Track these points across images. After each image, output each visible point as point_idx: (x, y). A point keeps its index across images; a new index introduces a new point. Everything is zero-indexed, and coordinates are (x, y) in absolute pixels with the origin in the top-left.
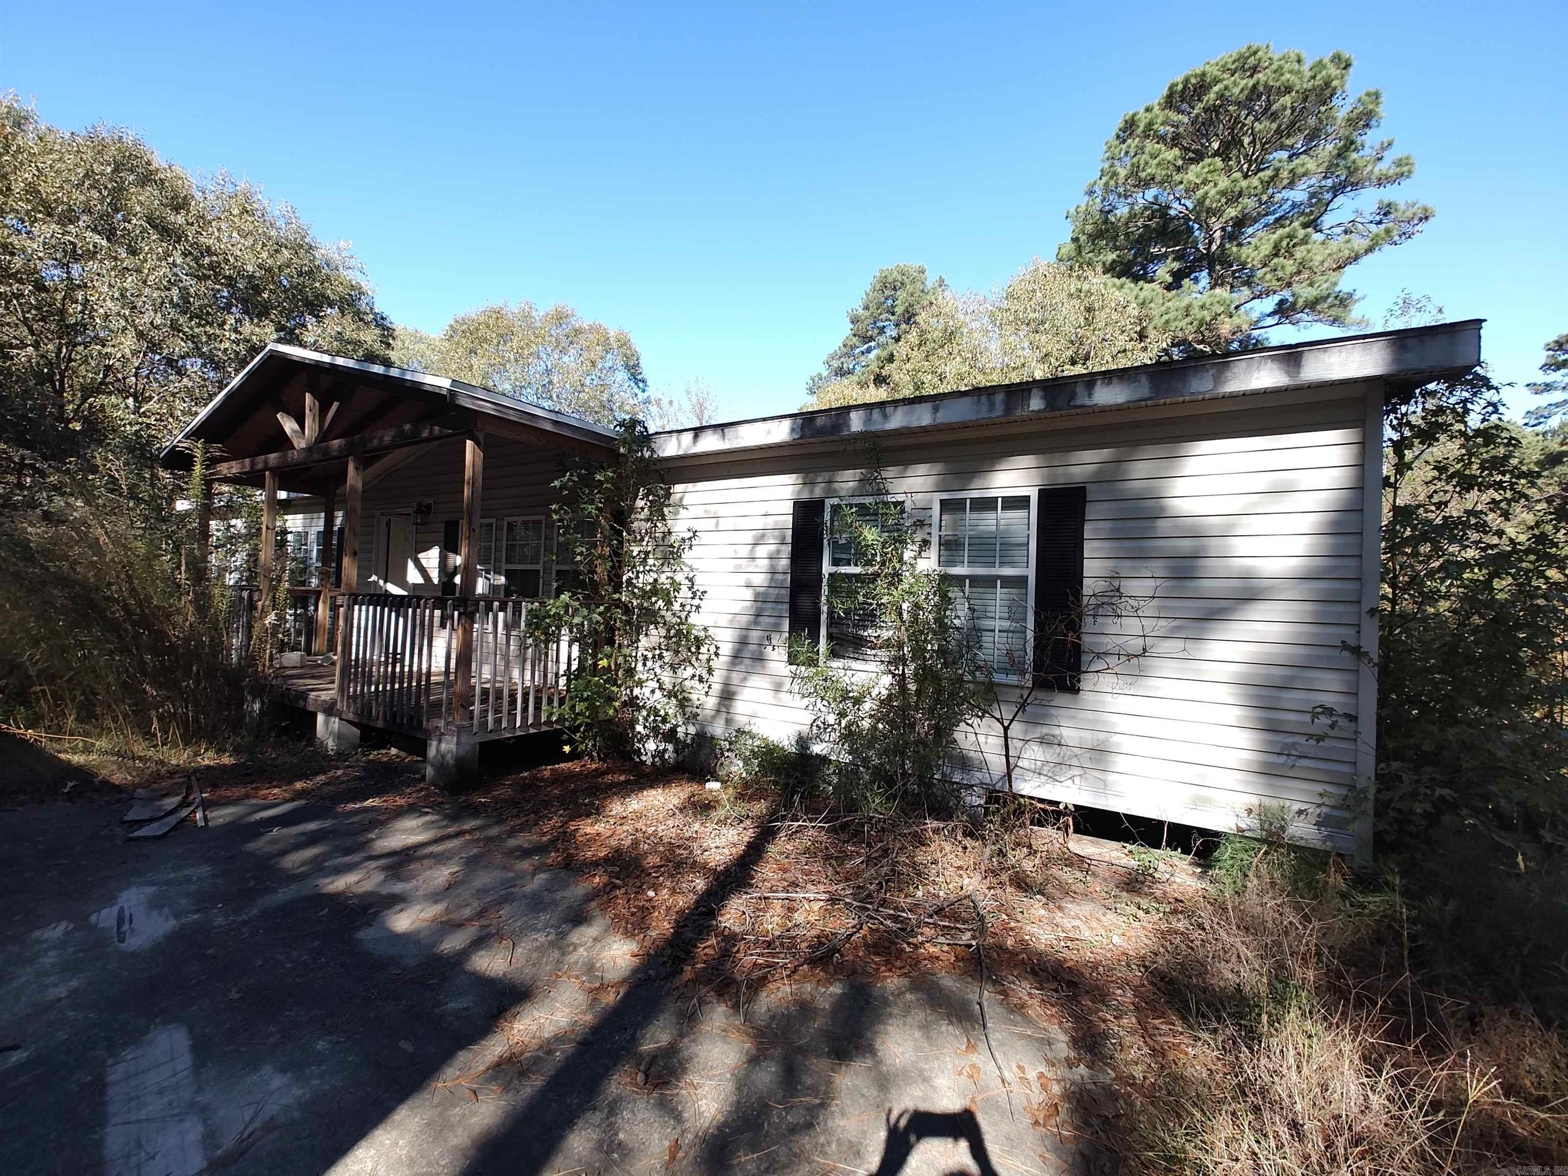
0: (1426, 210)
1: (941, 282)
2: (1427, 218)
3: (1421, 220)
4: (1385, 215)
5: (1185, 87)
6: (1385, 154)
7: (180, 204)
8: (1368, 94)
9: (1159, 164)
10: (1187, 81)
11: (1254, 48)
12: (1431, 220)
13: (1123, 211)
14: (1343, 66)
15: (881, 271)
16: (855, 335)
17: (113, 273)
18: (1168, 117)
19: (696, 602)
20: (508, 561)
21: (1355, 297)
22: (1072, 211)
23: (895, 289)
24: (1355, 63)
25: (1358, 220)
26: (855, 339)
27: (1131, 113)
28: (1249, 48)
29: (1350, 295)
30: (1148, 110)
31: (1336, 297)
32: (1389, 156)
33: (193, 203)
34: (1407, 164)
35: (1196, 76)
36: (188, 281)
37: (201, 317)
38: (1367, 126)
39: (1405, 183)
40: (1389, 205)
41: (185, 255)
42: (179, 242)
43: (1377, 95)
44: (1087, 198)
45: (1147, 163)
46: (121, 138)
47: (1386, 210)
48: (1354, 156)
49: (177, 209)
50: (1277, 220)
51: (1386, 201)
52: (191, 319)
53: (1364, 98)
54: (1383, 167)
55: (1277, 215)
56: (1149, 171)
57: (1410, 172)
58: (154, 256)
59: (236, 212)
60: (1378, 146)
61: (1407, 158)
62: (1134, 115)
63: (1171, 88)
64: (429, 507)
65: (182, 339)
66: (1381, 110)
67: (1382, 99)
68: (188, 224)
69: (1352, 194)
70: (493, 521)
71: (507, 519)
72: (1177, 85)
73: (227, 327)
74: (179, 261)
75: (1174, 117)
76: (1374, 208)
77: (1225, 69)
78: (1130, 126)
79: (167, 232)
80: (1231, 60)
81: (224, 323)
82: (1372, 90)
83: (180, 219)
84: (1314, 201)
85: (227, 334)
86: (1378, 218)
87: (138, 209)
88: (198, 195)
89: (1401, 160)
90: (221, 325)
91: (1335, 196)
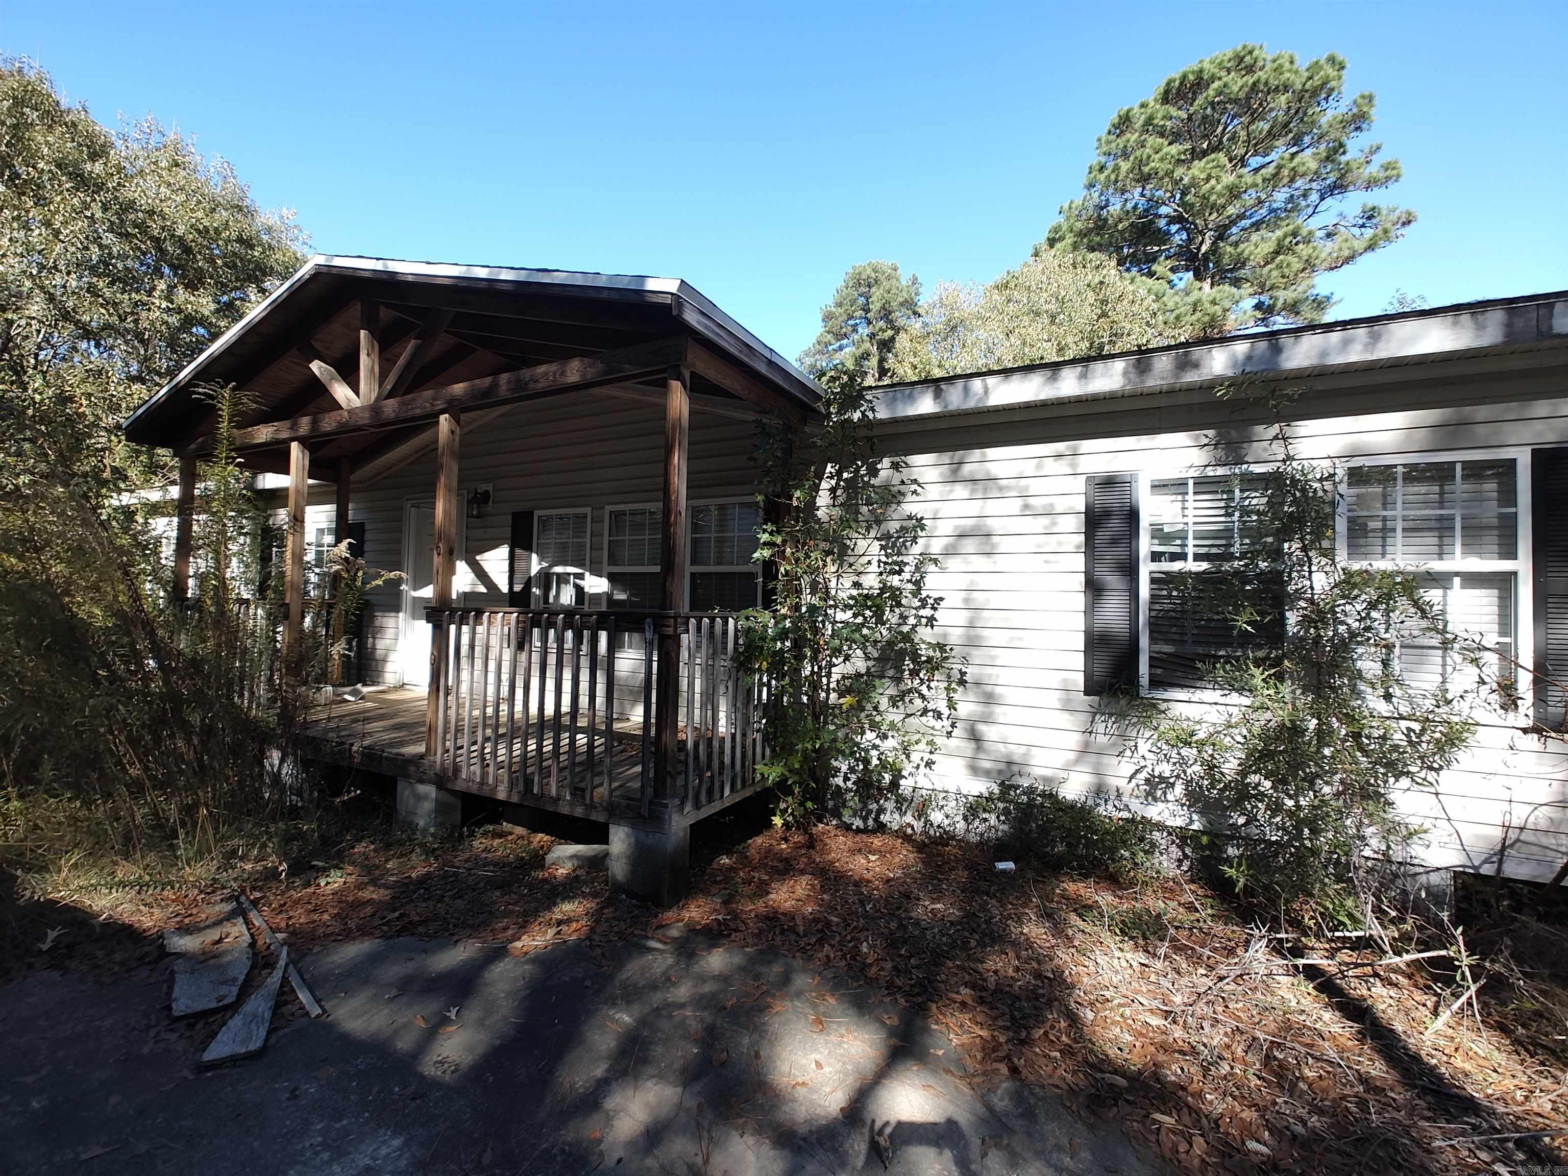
0: (1410, 214)
1: (915, 280)
2: (1409, 222)
3: (1404, 224)
4: (1369, 218)
5: (1181, 83)
6: (1374, 157)
7: (97, 152)
8: (1363, 97)
9: (1162, 160)
10: (1184, 77)
11: (1249, 48)
12: (1412, 224)
13: (1115, 208)
14: (1337, 67)
15: (854, 268)
16: (829, 332)
17: (15, 225)
18: (1168, 112)
19: (927, 612)
20: (613, 561)
21: (1333, 301)
22: (1066, 206)
23: (869, 286)
24: (1348, 66)
25: (1342, 223)
26: (829, 337)
27: (1126, 108)
28: (1244, 47)
29: (1328, 298)
30: (1143, 106)
31: (1314, 301)
32: (1378, 160)
33: (112, 152)
34: (1393, 169)
35: (1193, 72)
36: (109, 238)
37: (127, 281)
38: (1358, 129)
39: (1393, 187)
40: (1374, 208)
41: (105, 208)
42: (97, 193)
43: (1370, 99)
44: (1085, 192)
45: (1149, 157)
46: (20, 70)
47: (1370, 214)
48: (1343, 159)
49: (94, 157)
50: (1253, 225)
51: (1370, 205)
52: (112, 283)
53: (1360, 101)
54: (1373, 169)
55: (1254, 220)
56: (1153, 164)
57: (1398, 176)
58: (68, 208)
59: (164, 164)
60: (1367, 150)
61: (1395, 162)
62: (1128, 111)
63: (1168, 84)
64: (486, 496)
65: (102, 305)
66: (1373, 112)
67: (1375, 102)
68: (107, 174)
69: (1339, 196)
70: (588, 510)
71: (609, 508)
72: (1174, 81)
73: (157, 294)
74: (99, 215)
75: (1173, 111)
76: (1359, 211)
77: (1220, 66)
78: (1124, 123)
79: (81, 181)
80: (1226, 58)
81: (154, 288)
82: (1367, 93)
83: (98, 167)
84: (1290, 206)
85: (157, 302)
86: (1360, 222)
87: (46, 150)
88: (119, 143)
89: (1389, 163)
90: (150, 293)
91: (1322, 199)
